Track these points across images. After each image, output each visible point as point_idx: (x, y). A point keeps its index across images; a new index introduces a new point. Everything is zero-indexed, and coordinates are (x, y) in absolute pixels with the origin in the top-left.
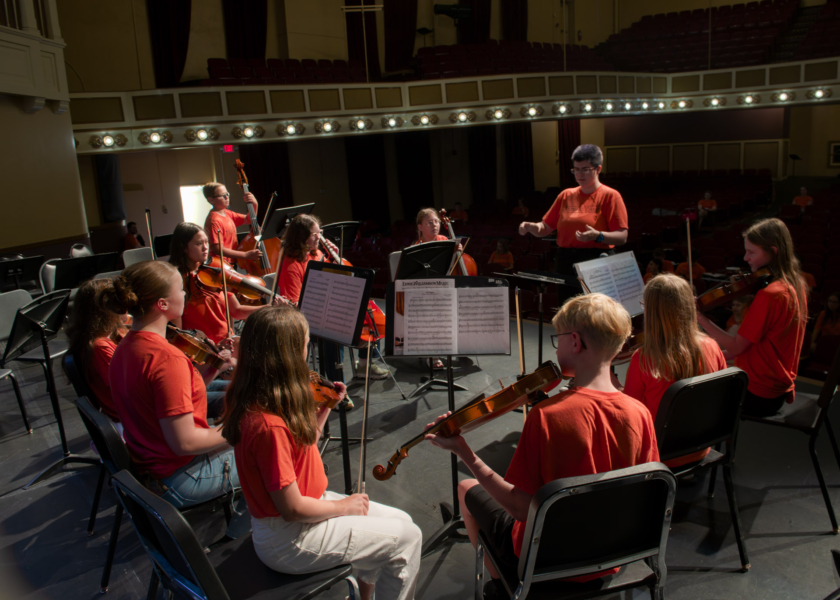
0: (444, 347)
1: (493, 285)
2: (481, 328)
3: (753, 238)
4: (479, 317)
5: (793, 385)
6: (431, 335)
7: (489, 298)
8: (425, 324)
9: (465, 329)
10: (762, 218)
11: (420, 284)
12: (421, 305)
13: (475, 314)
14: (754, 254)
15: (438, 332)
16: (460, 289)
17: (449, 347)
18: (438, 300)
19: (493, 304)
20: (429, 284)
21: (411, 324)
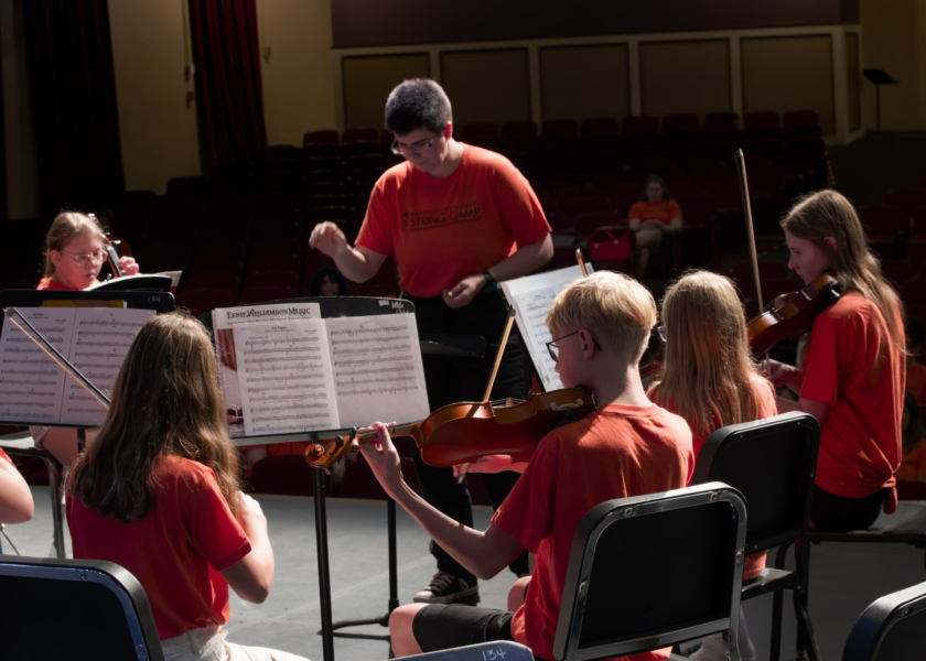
0: (316, 421)
1: (389, 310)
2: (375, 386)
3: (798, 227)
4: (370, 366)
5: (893, 479)
6: (290, 402)
7: (384, 334)
8: (277, 384)
9: (349, 388)
10: (807, 191)
11: (258, 314)
12: (266, 351)
13: (363, 362)
14: (803, 256)
15: (302, 397)
16: (331, 319)
17: (324, 420)
18: (295, 340)
19: (392, 343)
20: (274, 313)
21: (252, 385)
